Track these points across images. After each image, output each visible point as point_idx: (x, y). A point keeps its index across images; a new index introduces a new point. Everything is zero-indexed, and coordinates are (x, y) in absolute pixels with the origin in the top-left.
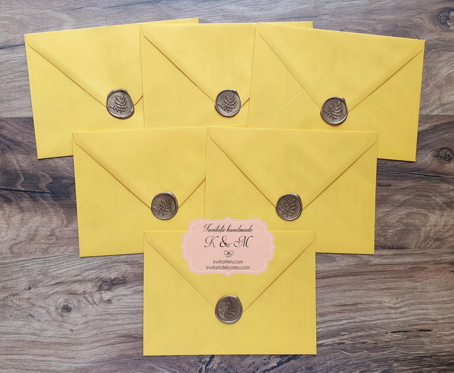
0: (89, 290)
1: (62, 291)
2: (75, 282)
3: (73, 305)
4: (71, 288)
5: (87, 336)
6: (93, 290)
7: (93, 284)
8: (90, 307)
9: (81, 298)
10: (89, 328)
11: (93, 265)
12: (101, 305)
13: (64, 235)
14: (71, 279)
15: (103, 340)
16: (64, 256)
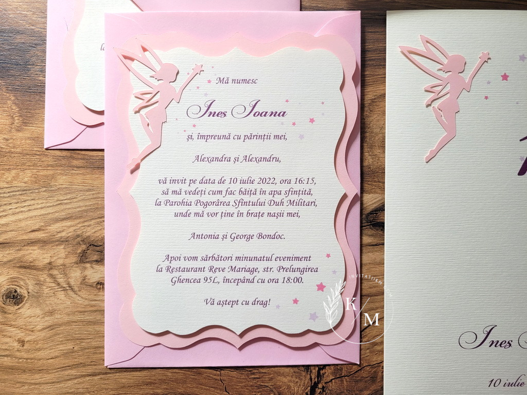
0: (60, 262)
1: (5, 260)
2: (32, 243)
3: (27, 289)
4: (24, 256)
5: (53, 355)
6: (68, 261)
7: (69, 250)
8: (61, 295)
9: (43, 276)
10: (57, 338)
11: (70, 211)
12: (84, 293)
13: (14, 147)
14: (25, 237)
15: (83, 365)
16: (12, 189)
